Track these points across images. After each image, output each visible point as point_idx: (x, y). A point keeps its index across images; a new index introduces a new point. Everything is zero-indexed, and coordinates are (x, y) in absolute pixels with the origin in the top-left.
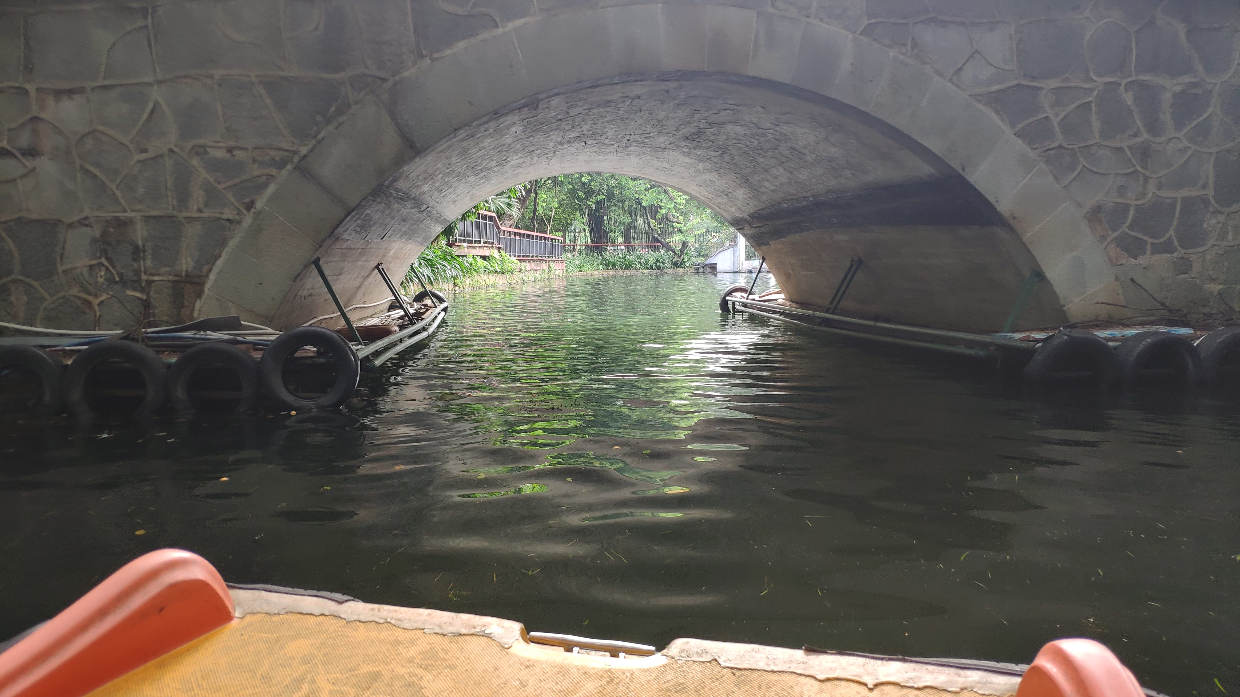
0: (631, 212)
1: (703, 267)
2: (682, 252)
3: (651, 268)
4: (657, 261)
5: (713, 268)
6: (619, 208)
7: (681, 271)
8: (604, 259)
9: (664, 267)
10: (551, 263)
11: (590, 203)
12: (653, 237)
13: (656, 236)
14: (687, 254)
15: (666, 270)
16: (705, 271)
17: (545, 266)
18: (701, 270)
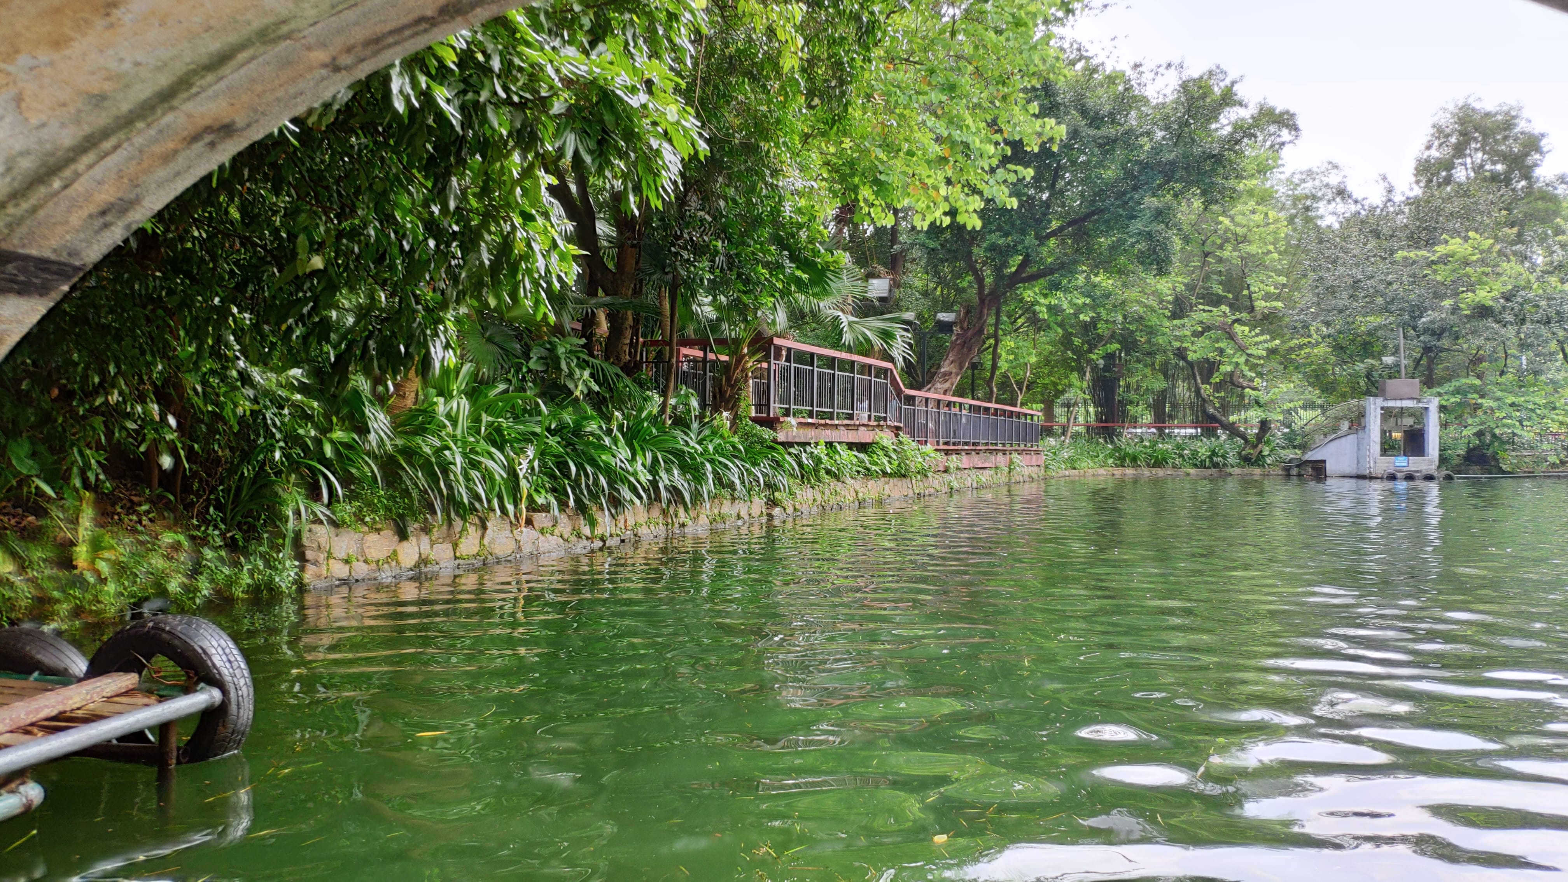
0: (1165, 370)
1: (1298, 466)
2: (1259, 437)
3: (1202, 465)
4: (1214, 453)
5: (1319, 470)
6: (1146, 366)
7: (1257, 471)
8: (1117, 449)
9: (1225, 465)
10: (1015, 455)
11: (1094, 357)
12: (1204, 412)
13: (1211, 410)
14: (1268, 443)
15: (1229, 470)
16: (1303, 472)
17: (1001, 460)
18: (1294, 471)
